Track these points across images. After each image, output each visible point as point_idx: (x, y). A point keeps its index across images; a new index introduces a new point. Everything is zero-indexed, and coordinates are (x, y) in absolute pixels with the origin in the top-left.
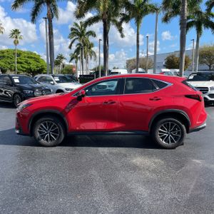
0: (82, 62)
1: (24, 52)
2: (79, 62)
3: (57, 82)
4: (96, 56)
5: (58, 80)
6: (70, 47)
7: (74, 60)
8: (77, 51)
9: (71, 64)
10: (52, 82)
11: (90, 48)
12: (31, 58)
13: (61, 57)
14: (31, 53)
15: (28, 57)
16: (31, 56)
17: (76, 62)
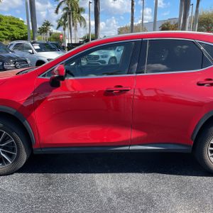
0: (70, 29)
1: (6, 17)
2: (67, 29)
3: (38, 50)
4: (85, 23)
5: (38, 47)
6: (57, 12)
7: (62, 28)
8: (65, 17)
9: (59, 31)
10: (31, 51)
11: (79, 12)
12: (14, 24)
13: (48, 24)
14: (14, 18)
15: (10, 23)
16: (14, 22)
17: (64, 29)
